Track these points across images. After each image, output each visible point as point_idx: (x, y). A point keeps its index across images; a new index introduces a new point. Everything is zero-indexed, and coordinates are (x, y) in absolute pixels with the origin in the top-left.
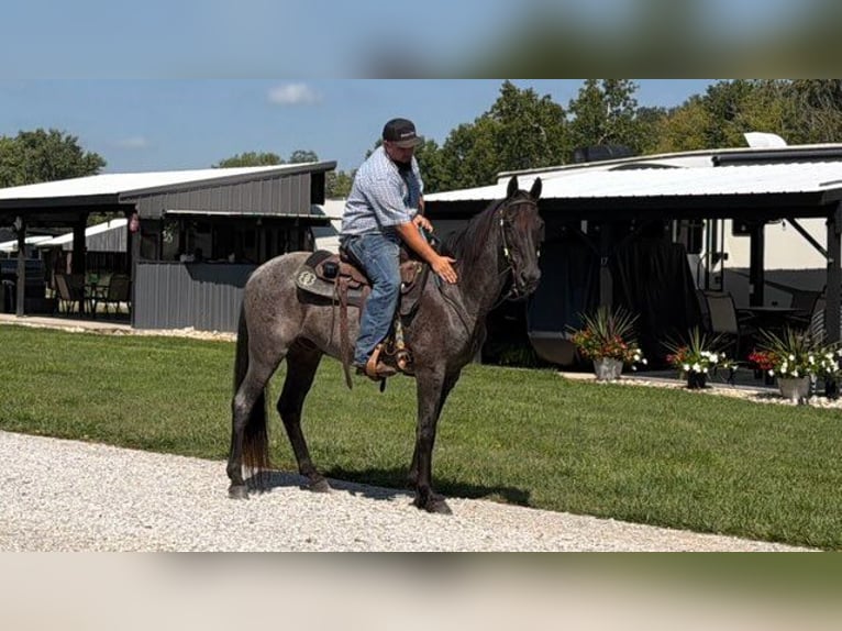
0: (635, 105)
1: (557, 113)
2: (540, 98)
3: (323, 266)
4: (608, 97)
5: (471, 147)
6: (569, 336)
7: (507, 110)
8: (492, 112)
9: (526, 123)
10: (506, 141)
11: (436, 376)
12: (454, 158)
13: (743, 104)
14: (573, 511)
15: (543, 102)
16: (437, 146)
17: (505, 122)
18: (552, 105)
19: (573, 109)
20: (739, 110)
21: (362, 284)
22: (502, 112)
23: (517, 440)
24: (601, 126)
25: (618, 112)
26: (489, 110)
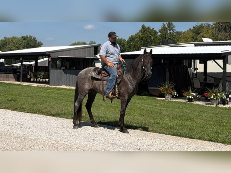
0: (175, 31)
1: (156, 33)
2: (151, 29)
3: (98, 71)
4: (168, 29)
5: (134, 41)
6: (158, 88)
9: (148, 35)
10: (143, 39)
11: (126, 99)
12: (130, 43)
14: (159, 133)
16: (126, 40)
17: (143, 35)
18: (154, 30)
19: (160, 32)
20: (201, 32)
21: (107, 76)
22: (142, 32)
23: (145, 115)
24: (167, 36)
25: (171, 32)
26: (139, 32)
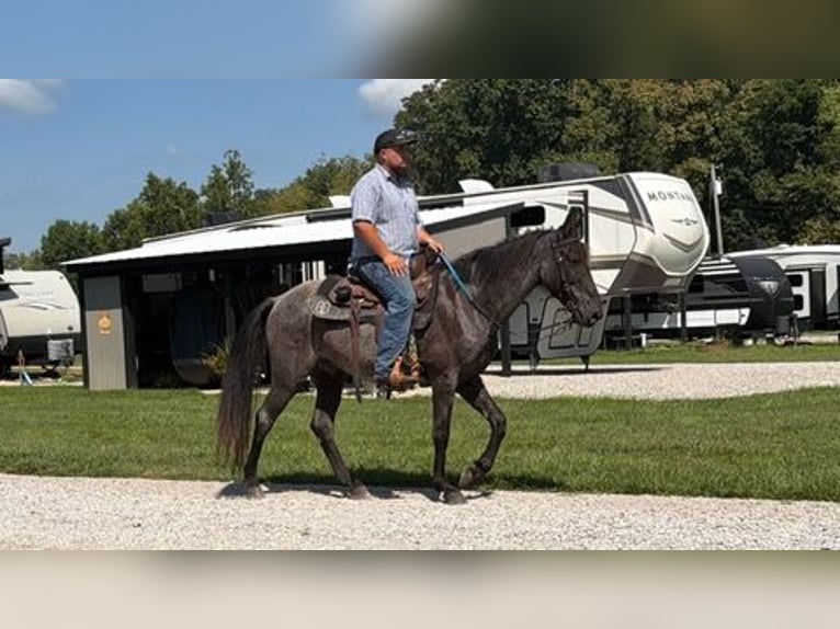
0: (253, 186)
1: (192, 196)
2: (178, 185)
4: (231, 182)
5: (126, 228)
7: (152, 197)
8: (140, 198)
9: (167, 206)
10: (153, 222)
12: (112, 237)
13: (333, 182)
15: (180, 188)
16: (98, 229)
17: (152, 206)
18: (186, 190)
19: (204, 193)
20: (331, 187)
21: (376, 303)
22: (148, 199)
24: (227, 206)
25: (239, 193)
26: (138, 196)
